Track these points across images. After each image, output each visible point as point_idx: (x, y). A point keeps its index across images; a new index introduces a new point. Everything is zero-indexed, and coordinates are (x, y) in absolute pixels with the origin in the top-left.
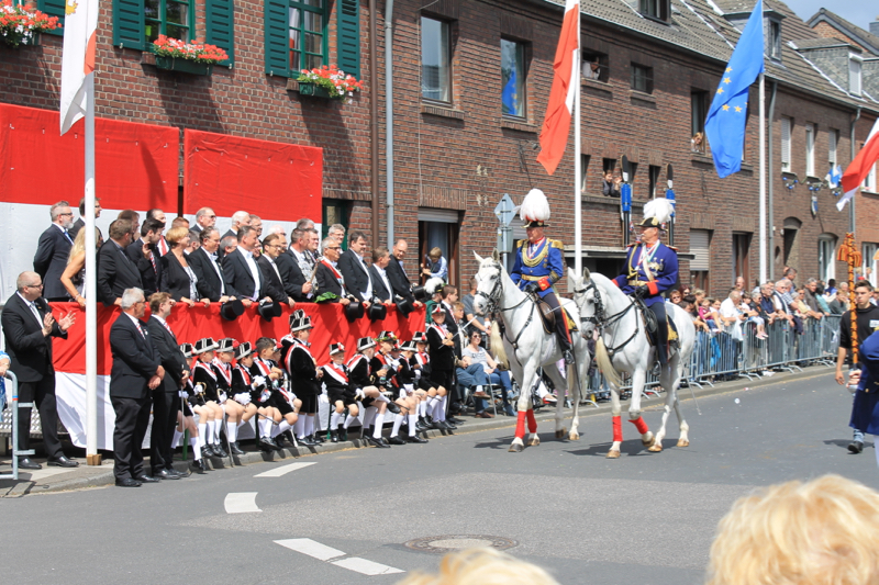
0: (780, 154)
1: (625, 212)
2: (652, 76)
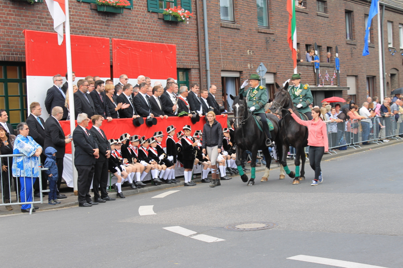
0: (387, 39)
1: (316, 69)
2: (326, 5)
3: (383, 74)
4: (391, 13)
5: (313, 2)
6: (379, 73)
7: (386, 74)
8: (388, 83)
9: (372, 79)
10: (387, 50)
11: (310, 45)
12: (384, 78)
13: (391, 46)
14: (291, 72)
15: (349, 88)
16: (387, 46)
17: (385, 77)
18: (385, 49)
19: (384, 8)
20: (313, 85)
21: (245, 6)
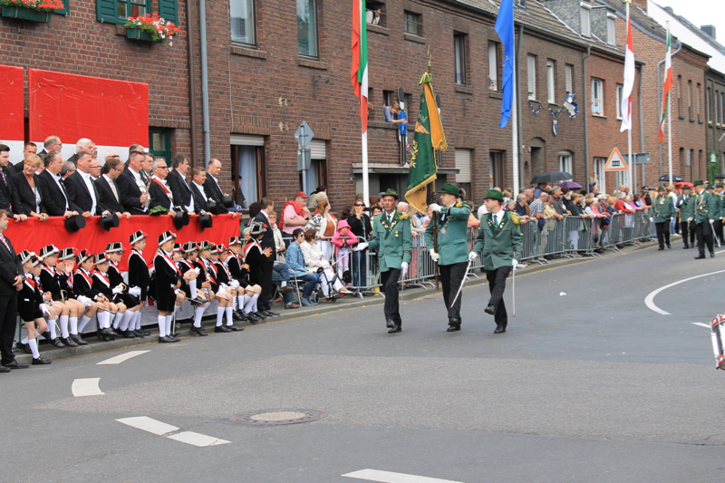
0: (526, 85)
1: (402, 135)
2: (422, 21)
3: (519, 146)
4: (534, 39)
5: (397, 16)
6: (511, 146)
7: (523, 147)
8: (526, 163)
9: (499, 156)
10: (526, 106)
11: (392, 92)
12: (519, 154)
13: (532, 98)
14: (357, 139)
15: (458, 171)
16: (527, 98)
17: (522, 152)
18: (523, 103)
19: (522, 30)
20: (396, 163)
21: (276, 19)
